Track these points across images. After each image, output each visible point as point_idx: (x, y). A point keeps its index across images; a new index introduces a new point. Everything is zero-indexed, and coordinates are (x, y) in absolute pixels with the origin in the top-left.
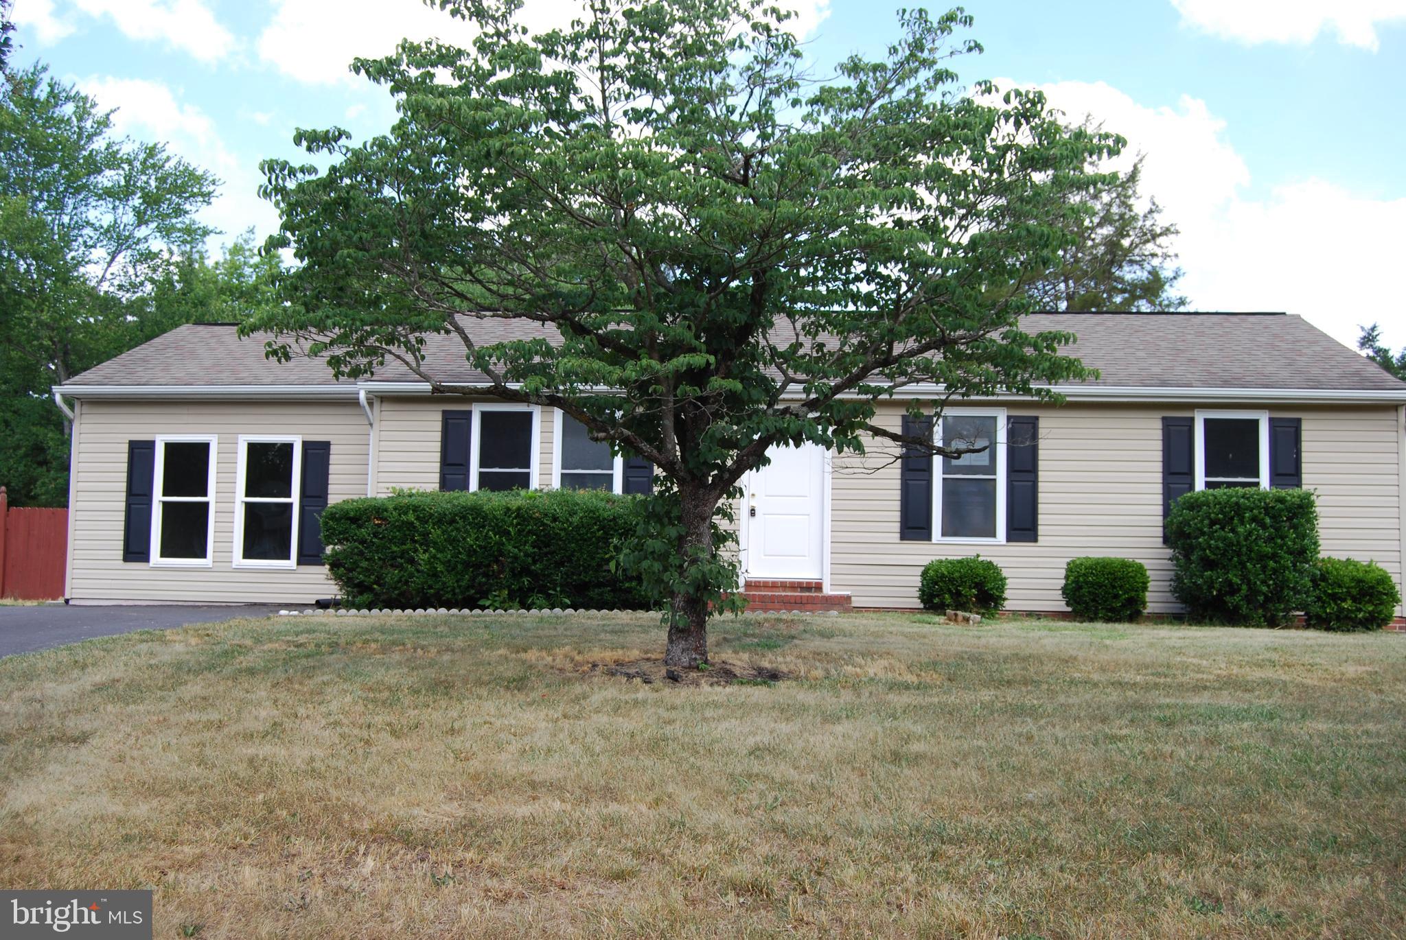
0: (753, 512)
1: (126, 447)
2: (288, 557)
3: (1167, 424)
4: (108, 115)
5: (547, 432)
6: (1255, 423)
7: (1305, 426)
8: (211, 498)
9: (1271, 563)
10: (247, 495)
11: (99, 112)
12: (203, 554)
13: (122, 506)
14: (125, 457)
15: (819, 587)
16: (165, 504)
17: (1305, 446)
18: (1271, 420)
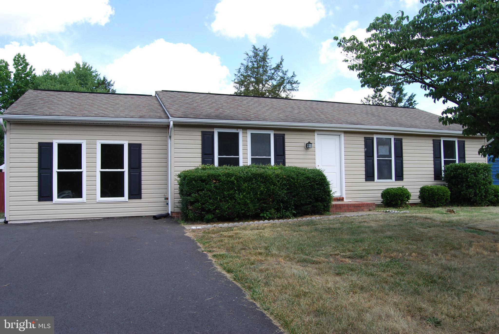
1: (37, 146)
2: (123, 196)
3: (434, 142)
5: (245, 141)
6: (454, 142)
8: (84, 169)
10: (102, 168)
12: (80, 196)
13: (36, 174)
14: (37, 150)
15: (342, 199)
16: (58, 173)
17: (466, 149)
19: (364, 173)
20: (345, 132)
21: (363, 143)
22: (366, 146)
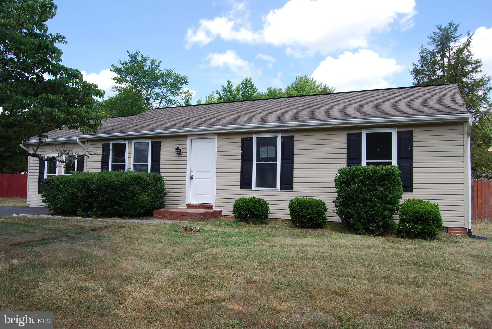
0: (192, 178)
3: (349, 137)
4: (159, 63)
5: (130, 150)
6: (391, 134)
7: (415, 134)
8: (57, 174)
9: (368, 203)
10: (65, 173)
11: (156, 63)
13: (38, 177)
14: (39, 162)
15: (211, 207)
17: (415, 144)
18: (398, 132)
19: (239, 179)
20: (219, 135)
21: (240, 144)
22: (243, 148)
